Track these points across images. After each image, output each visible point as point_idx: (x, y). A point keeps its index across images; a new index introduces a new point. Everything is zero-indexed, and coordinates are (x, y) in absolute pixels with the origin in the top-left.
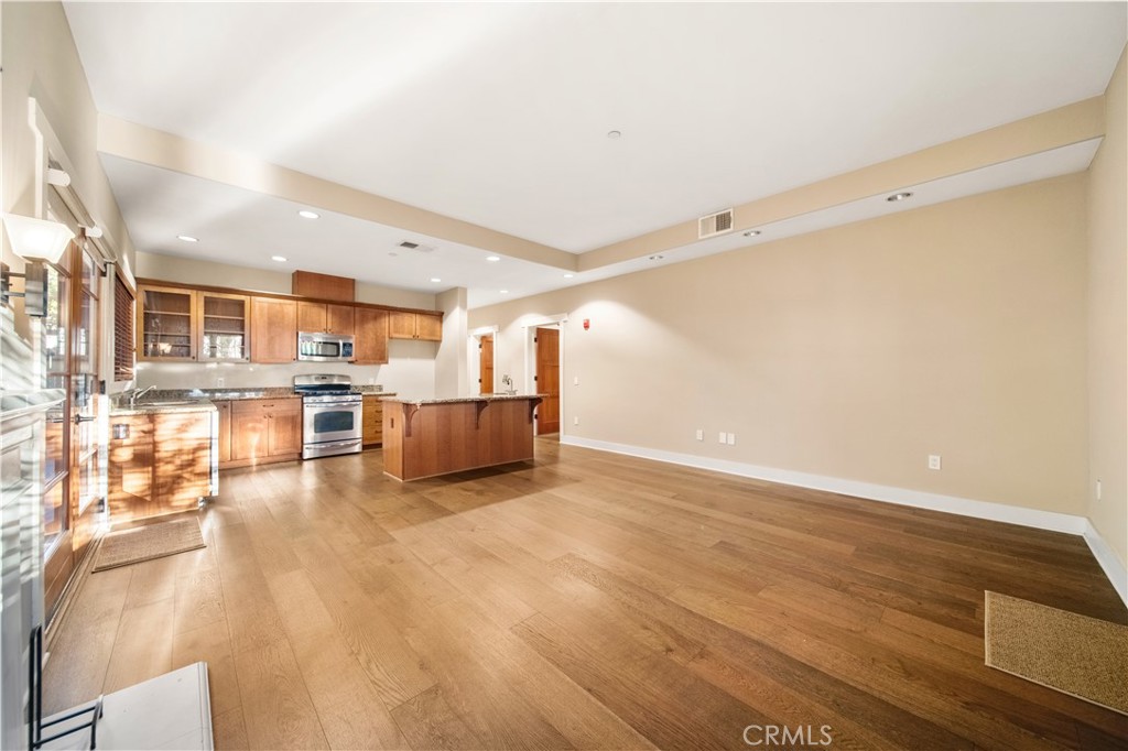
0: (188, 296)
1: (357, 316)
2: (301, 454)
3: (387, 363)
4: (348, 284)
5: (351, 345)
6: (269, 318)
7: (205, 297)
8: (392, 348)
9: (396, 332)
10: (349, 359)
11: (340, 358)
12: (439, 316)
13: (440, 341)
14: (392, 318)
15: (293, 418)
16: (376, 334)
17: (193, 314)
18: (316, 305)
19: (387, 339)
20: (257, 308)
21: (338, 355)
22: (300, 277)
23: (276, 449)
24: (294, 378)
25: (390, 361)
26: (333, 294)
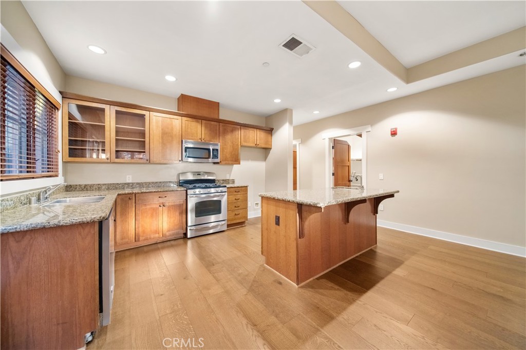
0: (103, 110)
1: (221, 129)
2: (186, 234)
3: (239, 164)
4: (214, 105)
5: (217, 150)
6: (162, 129)
7: (116, 111)
8: (243, 153)
9: (245, 141)
10: (216, 160)
11: (210, 160)
12: (270, 131)
13: (271, 149)
14: (242, 131)
15: (180, 206)
16: (232, 143)
17: (107, 124)
18: (194, 120)
19: (239, 146)
20: (154, 120)
21: (209, 157)
22: (184, 99)
23: (169, 231)
24: (179, 175)
25: (241, 163)
26: (205, 113)
